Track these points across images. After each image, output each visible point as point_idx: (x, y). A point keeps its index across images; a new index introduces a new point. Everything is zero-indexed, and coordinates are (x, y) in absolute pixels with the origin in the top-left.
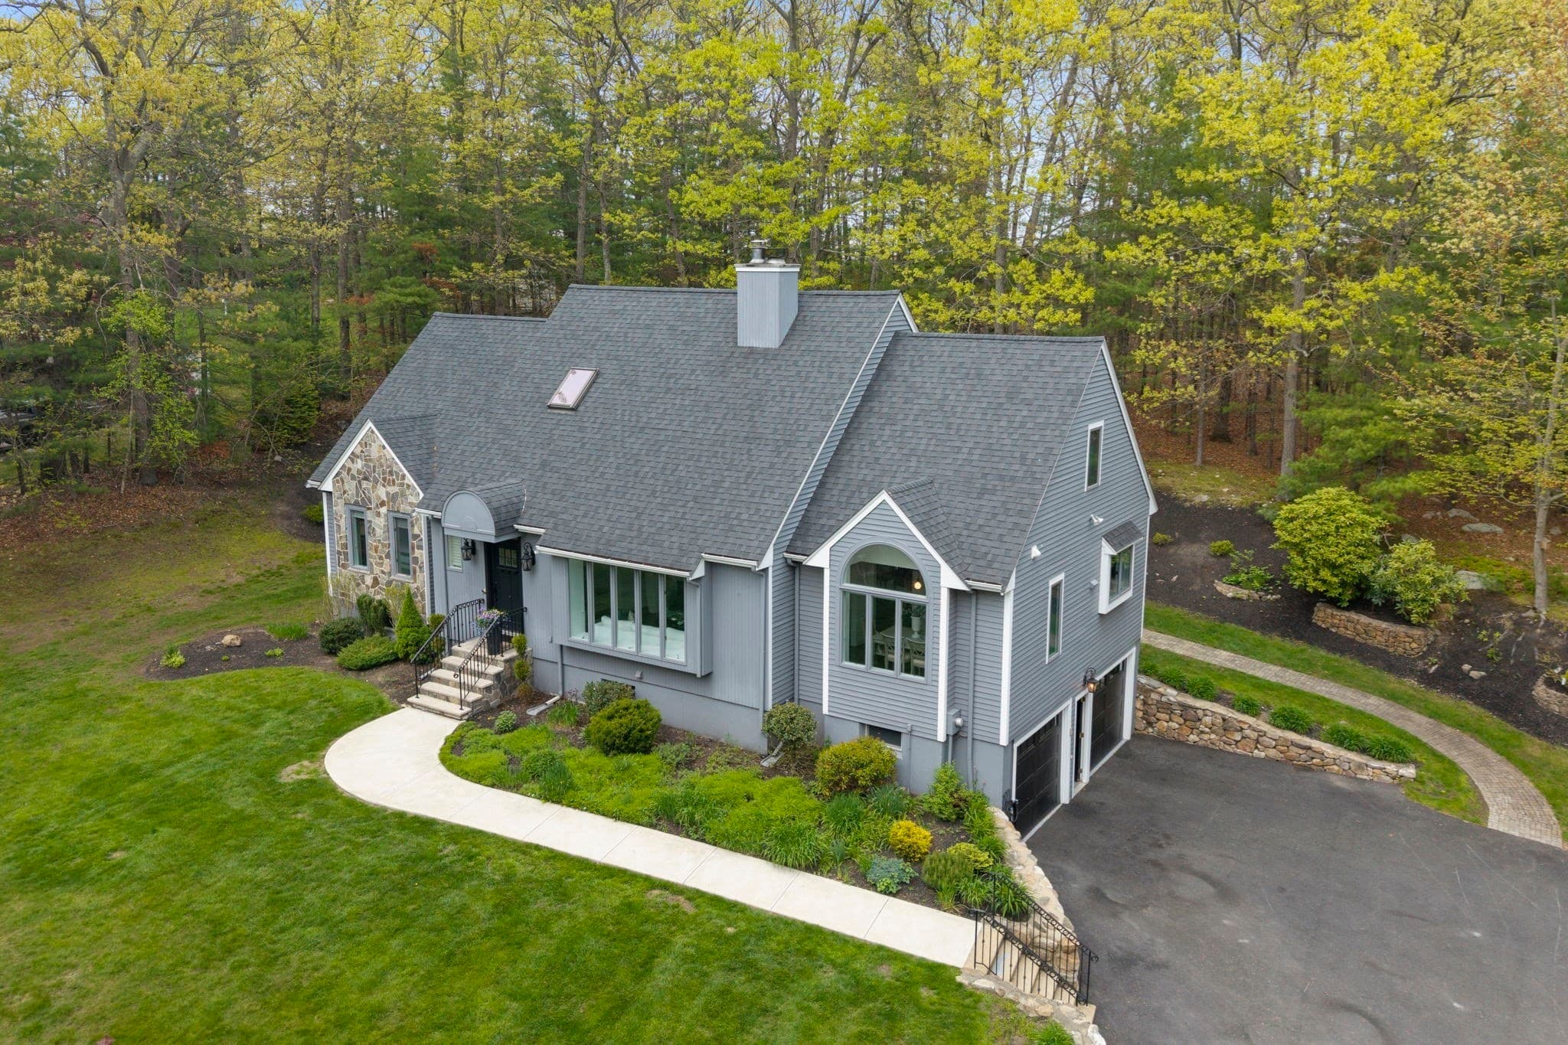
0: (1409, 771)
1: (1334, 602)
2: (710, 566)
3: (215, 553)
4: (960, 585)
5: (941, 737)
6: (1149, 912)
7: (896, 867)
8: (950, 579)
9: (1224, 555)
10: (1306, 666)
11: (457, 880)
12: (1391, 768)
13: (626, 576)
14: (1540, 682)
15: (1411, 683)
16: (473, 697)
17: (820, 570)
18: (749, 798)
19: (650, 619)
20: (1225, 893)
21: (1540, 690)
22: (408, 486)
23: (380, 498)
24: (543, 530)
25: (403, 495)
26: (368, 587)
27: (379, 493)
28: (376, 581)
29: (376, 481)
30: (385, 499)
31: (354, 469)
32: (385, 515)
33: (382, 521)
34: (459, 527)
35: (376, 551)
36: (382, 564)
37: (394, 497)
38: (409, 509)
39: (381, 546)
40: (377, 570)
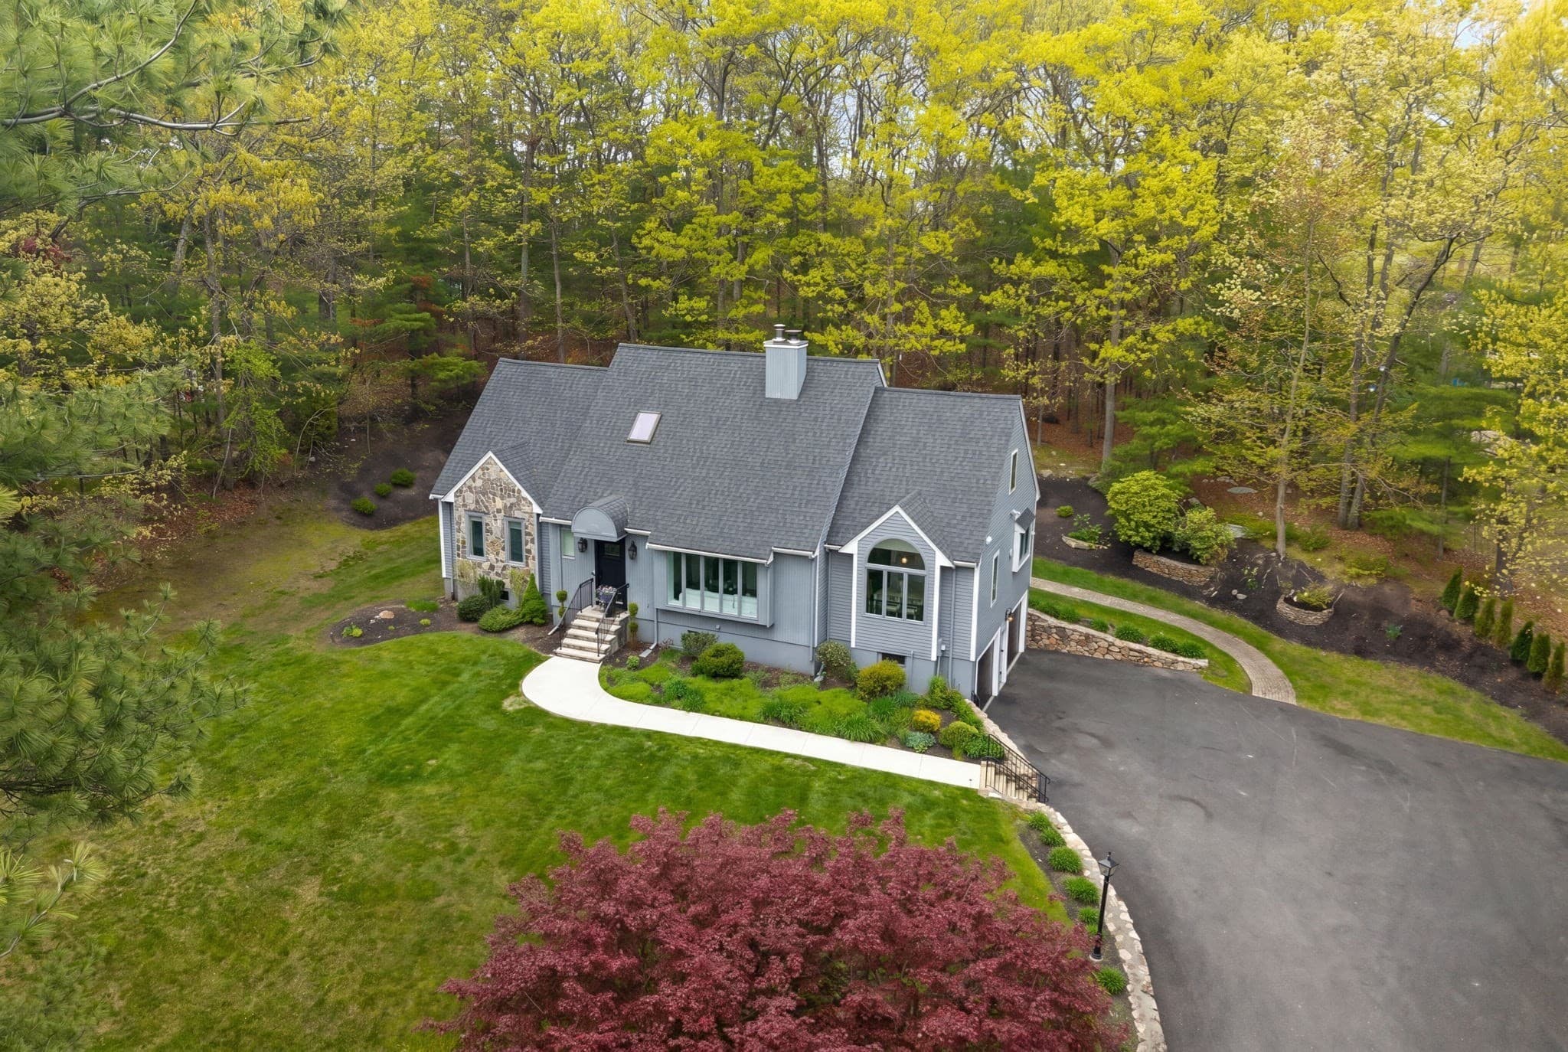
0: (1203, 663)
1: (1148, 550)
2: (776, 554)
3: (302, 544)
4: (947, 563)
5: (934, 658)
6: (1065, 756)
7: (918, 737)
8: (941, 560)
9: (1069, 516)
10: (1134, 597)
11: (666, 760)
12: (1193, 661)
13: (730, 565)
14: (1281, 600)
15: (1198, 605)
16: (604, 647)
17: (851, 556)
18: (819, 703)
19: (730, 590)
20: (1107, 743)
21: (1281, 606)
22: (523, 498)
23: (497, 507)
24: (648, 533)
25: (518, 505)
26: (485, 571)
27: (497, 504)
28: (492, 567)
29: (494, 495)
30: (502, 508)
31: (475, 486)
32: (502, 520)
33: (499, 523)
34: (586, 532)
35: (493, 545)
36: (498, 555)
37: (510, 507)
38: (523, 515)
39: (498, 541)
40: (493, 559)
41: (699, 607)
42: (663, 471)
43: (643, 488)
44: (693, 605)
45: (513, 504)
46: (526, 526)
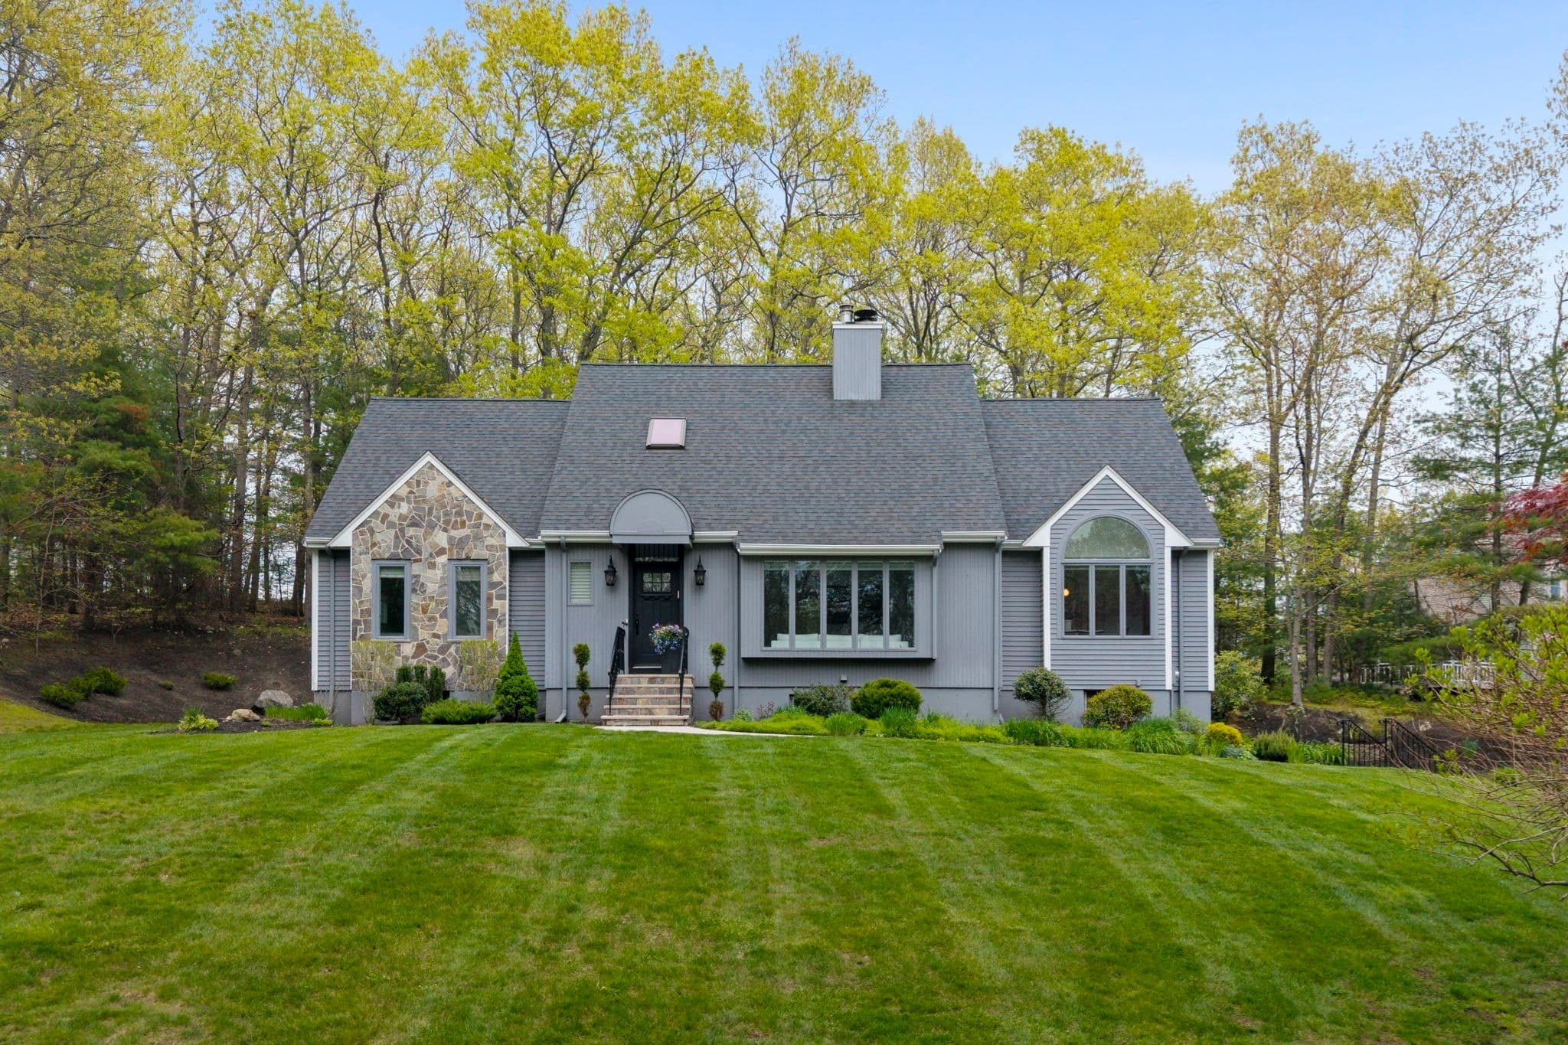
4: (1182, 543)
5: (1169, 686)
8: (1173, 539)
17: (1040, 550)
22: (487, 526)
23: (437, 545)
24: (735, 533)
25: (478, 538)
26: (406, 658)
27: (437, 540)
28: (421, 648)
29: (432, 526)
30: (446, 546)
31: (394, 514)
32: (444, 566)
33: (438, 573)
34: (635, 532)
35: (425, 611)
36: (434, 626)
37: (462, 542)
38: (485, 554)
39: (433, 604)
40: (423, 635)
41: (817, 645)
42: (720, 473)
43: (698, 491)
44: (807, 644)
45: (468, 537)
46: (491, 572)
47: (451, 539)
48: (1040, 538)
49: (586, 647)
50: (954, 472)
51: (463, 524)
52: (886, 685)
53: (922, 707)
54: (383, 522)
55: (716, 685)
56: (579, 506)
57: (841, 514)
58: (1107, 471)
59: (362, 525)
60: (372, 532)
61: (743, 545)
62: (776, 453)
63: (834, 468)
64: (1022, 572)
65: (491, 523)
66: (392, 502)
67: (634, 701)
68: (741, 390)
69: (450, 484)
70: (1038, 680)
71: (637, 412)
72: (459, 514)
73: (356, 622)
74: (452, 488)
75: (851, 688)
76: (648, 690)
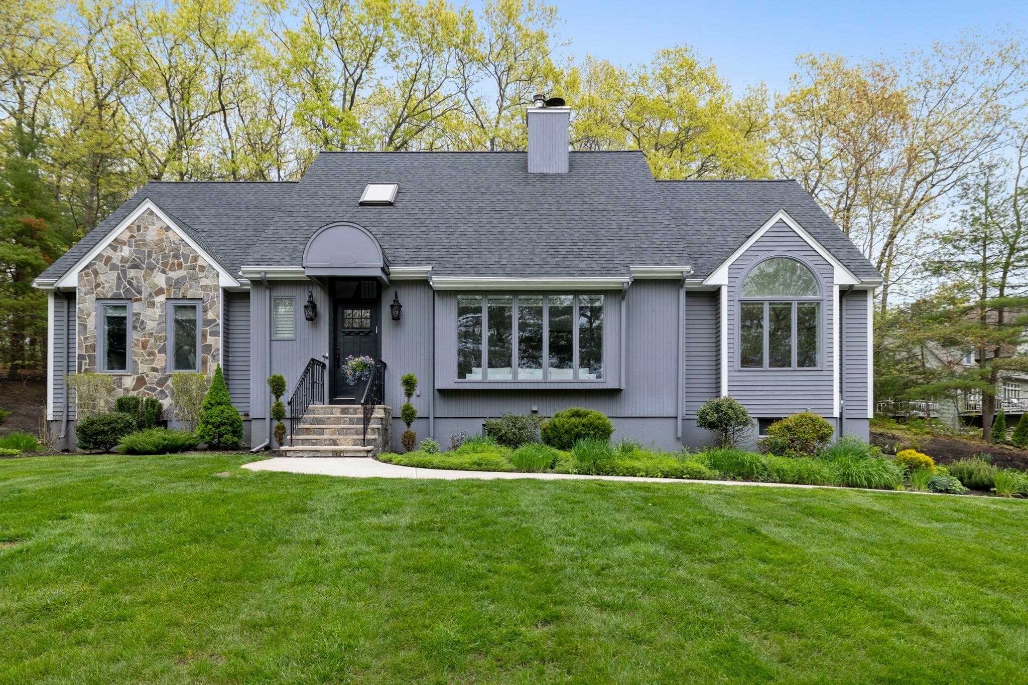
4: (852, 281)
5: (837, 414)
8: (841, 277)
22: (202, 268)
23: (156, 285)
24: (428, 268)
25: (194, 279)
26: (127, 390)
27: (156, 280)
28: (141, 381)
29: (151, 268)
30: (165, 286)
31: (116, 258)
32: (162, 305)
33: (157, 312)
34: (328, 264)
35: (144, 347)
36: (153, 360)
37: (179, 283)
38: (201, 293)
39: (152, 340)
40: (143, 368)
41: (509, 377)
42: (422, 222)
43: (400, 236)
44: (500, 377)
45: (184, 277)
46: (205, 310)
47: (168, 280)
48: (720, 277)
49: (281, 378)
50: (637, 222)
51: (180, 265)
52: (577, 414)
53: (613, 436)
54: (106, 264)
55: (409, 415)
56: (285, 248)
57: (533, 253)
58: (781, 215)
59: (87, 267)
60: (96, 273)
61: (435, 279)
62: (475, 207)
63: (527, 218)
64: (703, 310)
65: (205, 264)
66: (114, 246)
67: (321, 432)
68: (449, 167)
69: (168, 229)
70: (723, 408)
71: (358, 182)
72: (176, 256)
73: (81, 357)
74: (170, 233)
75: (541, 419)
76: (338, 421)
